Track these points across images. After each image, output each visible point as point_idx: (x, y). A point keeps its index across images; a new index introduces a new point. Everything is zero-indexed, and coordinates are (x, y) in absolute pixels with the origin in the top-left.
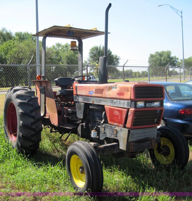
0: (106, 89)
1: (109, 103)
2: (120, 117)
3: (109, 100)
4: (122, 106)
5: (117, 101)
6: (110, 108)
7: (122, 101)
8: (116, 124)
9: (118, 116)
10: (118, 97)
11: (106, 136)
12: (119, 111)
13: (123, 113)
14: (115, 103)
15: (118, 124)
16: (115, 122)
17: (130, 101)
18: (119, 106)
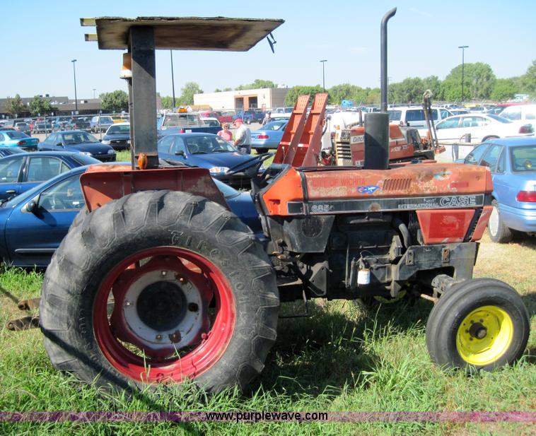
0: (417, 178)
1: (430, 205)
2: (457, 226)
3: (427, 199)
4: (463, 206)
5: (450, 198)
6: (432, 214)
7: (463, 197)
8: (446, 240)
9: (453, 225)
10: (455, 190)
11: (418, 269)
12: (456, 215)
13: (467, 216)
14: (445, 202)
15: (452, 239)
16: (445, 236)
17: (483, 195)
18: (458, 205)
